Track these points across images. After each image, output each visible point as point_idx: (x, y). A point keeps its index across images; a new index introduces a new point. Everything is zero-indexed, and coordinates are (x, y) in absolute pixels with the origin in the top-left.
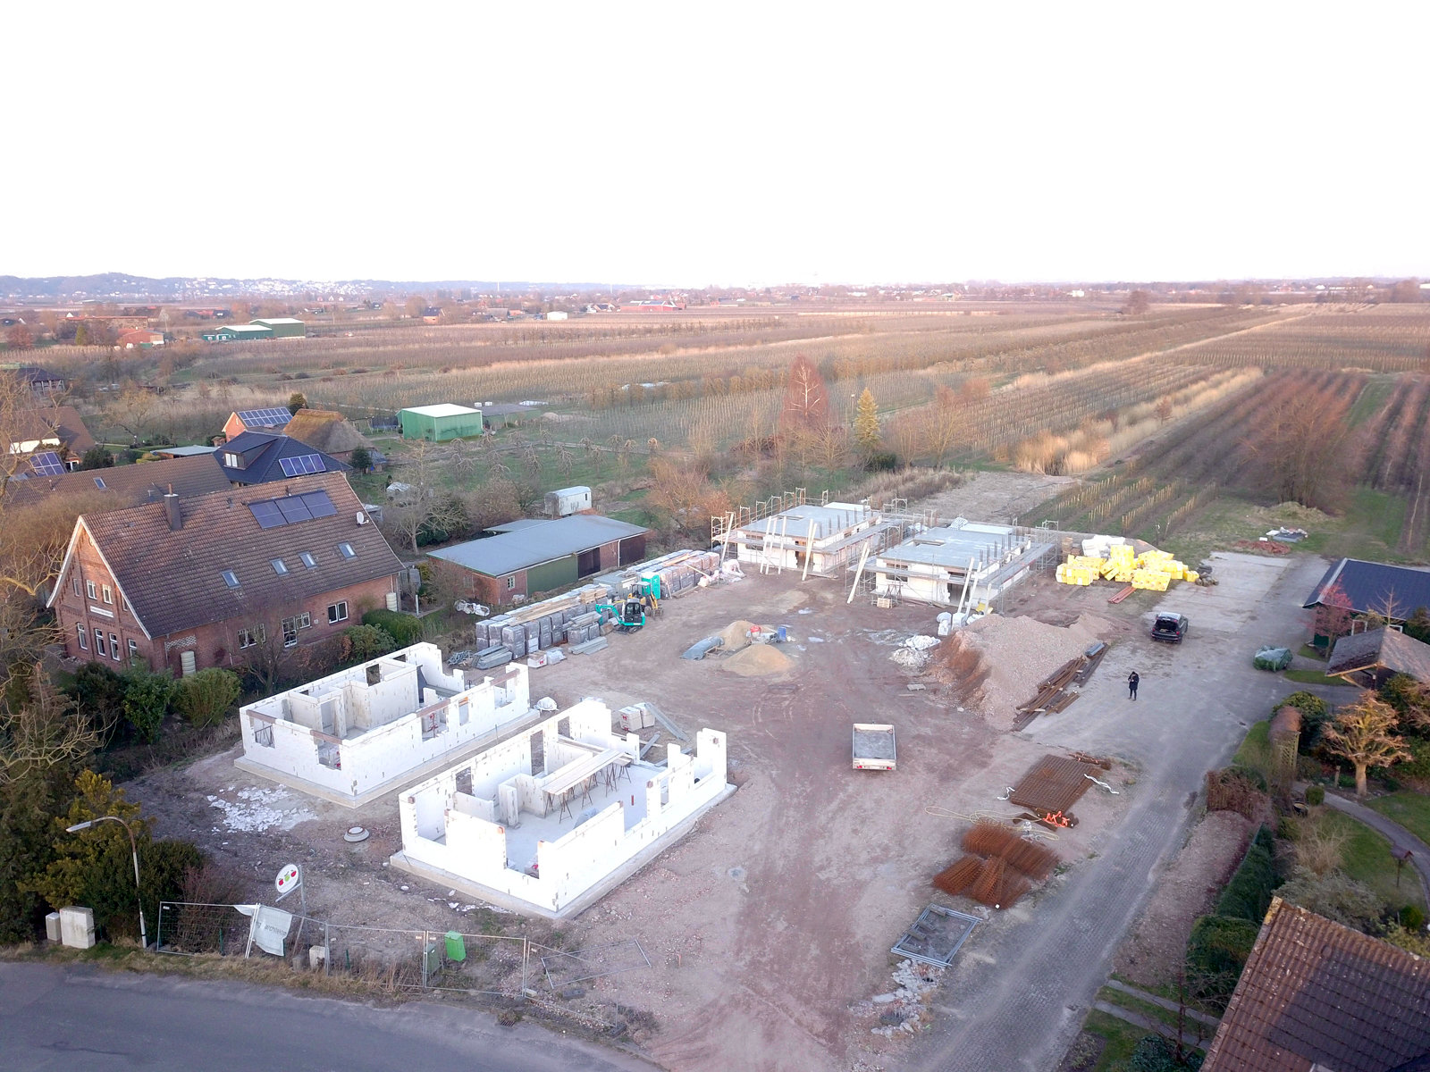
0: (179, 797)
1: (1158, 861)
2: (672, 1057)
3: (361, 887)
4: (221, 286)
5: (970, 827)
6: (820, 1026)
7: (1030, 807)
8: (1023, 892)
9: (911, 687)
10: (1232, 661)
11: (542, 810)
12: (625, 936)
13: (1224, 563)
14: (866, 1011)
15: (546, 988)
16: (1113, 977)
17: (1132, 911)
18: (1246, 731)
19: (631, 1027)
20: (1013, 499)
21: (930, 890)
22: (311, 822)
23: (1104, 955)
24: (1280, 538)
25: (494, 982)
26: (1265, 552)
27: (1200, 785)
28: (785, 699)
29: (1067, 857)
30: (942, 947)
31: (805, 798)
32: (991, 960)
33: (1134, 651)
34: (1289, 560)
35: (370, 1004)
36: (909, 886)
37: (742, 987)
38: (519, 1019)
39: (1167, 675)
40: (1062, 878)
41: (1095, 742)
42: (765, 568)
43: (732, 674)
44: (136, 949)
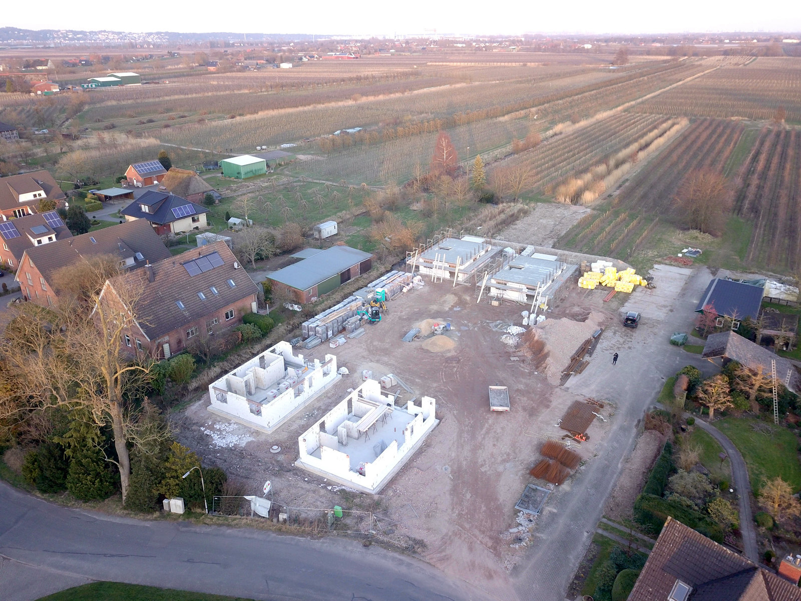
0: (188, 429)
1: (623, 457)
2: (434, 560)
3: (289, 481)
4: (76, 36)
5: (544, 442)
6: (490, 544)
7: (569, 431)
8: (568, 476)
9: (512, 359)
10: (660, 339)
11: (357, 436)
12: (406, 503)
13: (661, 271)
14: (506, 537)
15: (378, 529)
16: (604, 517)
17: (612, 484)
18: (664, 383)
19: (416, 547)
20: (555, 225)
21: (528, 476)
22: (252, 442)
23: (600, 506)
24: (688, 254)
25: (356, 526)
26: (680, 265)
27: (642, 416)
28: (454, 367)
29: (585, 456)
30: (536, 505)
31: (471, 427)
32: (555, 511)
33: (615, 333)
34: (691, 270)
35: (309, 538)
36: (520, 474)
37: (457, 526)
38: (370, 544)
39: (630, 348)
40: (583, 468)
41: (597, 391)
42: (434, 278)
43: (427, 351)
44: (203, 514)
